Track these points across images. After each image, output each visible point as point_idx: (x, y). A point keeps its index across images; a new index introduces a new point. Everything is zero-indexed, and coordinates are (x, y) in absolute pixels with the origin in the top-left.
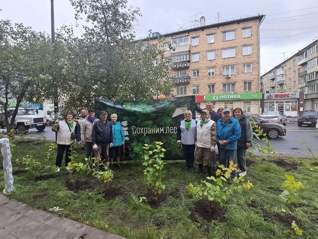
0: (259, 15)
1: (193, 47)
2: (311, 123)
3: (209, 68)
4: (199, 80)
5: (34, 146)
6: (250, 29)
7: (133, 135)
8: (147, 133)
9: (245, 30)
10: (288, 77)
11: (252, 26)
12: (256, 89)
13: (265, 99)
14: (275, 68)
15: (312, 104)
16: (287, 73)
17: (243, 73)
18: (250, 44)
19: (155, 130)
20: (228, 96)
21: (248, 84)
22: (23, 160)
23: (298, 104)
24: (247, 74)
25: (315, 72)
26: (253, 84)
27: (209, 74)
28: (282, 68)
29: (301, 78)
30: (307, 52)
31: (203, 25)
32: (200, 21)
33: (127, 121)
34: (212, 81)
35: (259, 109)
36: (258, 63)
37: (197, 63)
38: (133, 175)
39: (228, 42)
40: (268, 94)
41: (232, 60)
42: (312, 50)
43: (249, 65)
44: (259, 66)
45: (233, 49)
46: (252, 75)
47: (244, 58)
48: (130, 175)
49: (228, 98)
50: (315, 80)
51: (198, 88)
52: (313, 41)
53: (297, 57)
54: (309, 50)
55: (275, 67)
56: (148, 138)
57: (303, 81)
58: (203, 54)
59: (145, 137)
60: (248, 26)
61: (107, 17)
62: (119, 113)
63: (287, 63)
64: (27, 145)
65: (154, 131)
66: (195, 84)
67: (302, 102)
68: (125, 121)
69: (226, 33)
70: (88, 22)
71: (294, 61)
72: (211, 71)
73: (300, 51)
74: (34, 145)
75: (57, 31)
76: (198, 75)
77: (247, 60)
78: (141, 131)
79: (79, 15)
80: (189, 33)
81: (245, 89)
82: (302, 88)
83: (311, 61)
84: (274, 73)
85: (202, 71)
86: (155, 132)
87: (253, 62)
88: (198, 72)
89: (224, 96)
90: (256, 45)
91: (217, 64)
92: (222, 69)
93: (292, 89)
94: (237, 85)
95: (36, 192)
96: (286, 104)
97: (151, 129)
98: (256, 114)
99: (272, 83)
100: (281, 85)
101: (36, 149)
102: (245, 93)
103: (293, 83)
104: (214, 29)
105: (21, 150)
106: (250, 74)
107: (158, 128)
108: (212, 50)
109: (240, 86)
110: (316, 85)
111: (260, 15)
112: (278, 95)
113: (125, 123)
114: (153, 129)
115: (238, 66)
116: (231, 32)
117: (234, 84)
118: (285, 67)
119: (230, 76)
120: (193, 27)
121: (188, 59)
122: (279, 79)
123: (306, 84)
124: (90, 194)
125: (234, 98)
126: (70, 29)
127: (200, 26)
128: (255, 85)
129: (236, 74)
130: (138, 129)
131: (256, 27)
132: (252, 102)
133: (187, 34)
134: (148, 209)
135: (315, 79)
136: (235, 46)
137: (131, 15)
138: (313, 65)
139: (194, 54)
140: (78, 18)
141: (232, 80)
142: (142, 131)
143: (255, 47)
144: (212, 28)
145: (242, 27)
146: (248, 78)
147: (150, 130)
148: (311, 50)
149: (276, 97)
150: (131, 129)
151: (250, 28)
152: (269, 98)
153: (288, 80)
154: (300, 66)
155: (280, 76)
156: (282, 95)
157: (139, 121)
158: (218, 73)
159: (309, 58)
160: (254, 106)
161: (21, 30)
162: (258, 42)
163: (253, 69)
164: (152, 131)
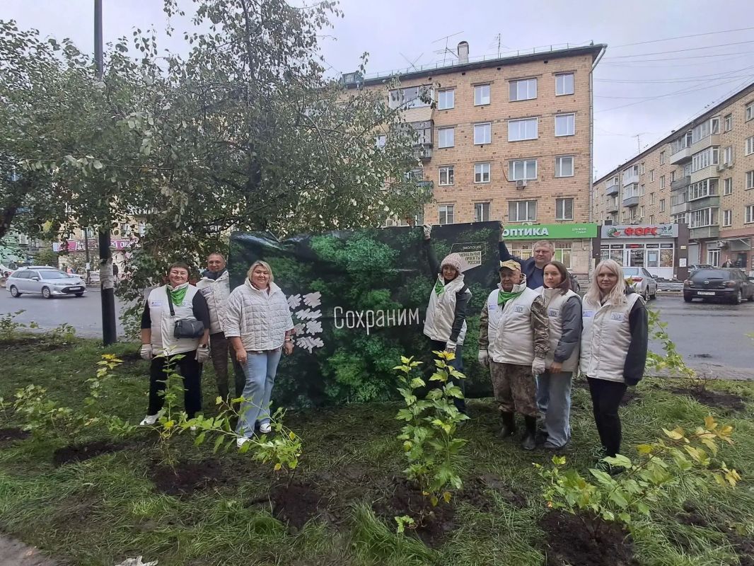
0: (592, 44)
1: (442, 113)
2: (713, 294)
3: (478, 163)
4: (454, 190)
5: (43, 353)
6: (572, 76)
7: (335, 332)
8: (375, 325)
9: (560, 77)
10: (648, 189)
11: (576, 68)
12: (583, 215)
13: (602, 237)
14: (618, 169)
15: (701, 252)
16: (648, 181)
17: (554, 177)
18: (571, 110)
19: (396, 318)
20: (521, 230)
21: (565, 203)
22: (17, 401)
23: (676, 250)
24: (564, 180)
25: (708, 181)
26: (576, 202)
27: (478, 176)
28: (636, 168)
29: (676, 193)
30: (691, 134)
31: (464, 62)
32: (456, 53)
33: (321, 293)
34: (484, 194)
35: (590, 261)
36: (590, 155)
37: (449, 150)
38: (338, 438)
39: (520, 103)
40: (609, 228)
41: (531, 146)
42: (704, 129)
43: (567, 160)
44: (590, 163)
45: (533, 121)
46: (575, 183)
47: (558, 144)
48: (330, 438)
49: (521, 234)
50: (709, 197)
51: (450, 210)
52: (706, 111)
53: (669, 145)
54: (697, 128)
55: (617, 167)
56: (376, 340)
57: (681, 198)
58: (462, 129)
59: (368, 338)
60: (566, 70)
61: (251, 14)
62: (300, 271)
63: (647, 159)
64: (23, 352)
65: (394, 321)
66: (444, 200)
67: (683, 247)
68: (313, 291)
69: (518, 82)
70: (199, 24)
71: (662, 153)
72: (482, 170)
73: (675, 133)
74: (43, 350)
75: (109, 47)
76: (451, 180)
77: (563, 148)
78: (357, 319)
79: (176, 4)
80: (430, 79)
81: (559, 214)
82: (680, 215)
83: (700, 155)
84: (616, 179)
85: (462, 170)
86: (397, 322)
87: (578, 152)
88: (451, 172)
89: (512, 230)
90: (585, 114)
91: (497, 155)
92: (507, 166)
93: (656, 216)
94: (540, 203)
95: (59, 502)
96: (650, 249)
97: (385, 314)
98: (583, 272)
99: (611, 203)
100: (633, 207)
101: (50, 362)
102: (560, 223)
103: (658, 203)
104: (489, 71)
105: (7, 365)
106: (570, 180)
107: (405, 310)
108: (484, 120)
109: (546, 208)
110: (710, 210)
111: (595, 43)
112: (632, 230)
113: (313, 299)
114: (391, 312)
115: (543, 161)
116: (528, 81)
117: (533, 203)
118: (640, 168)
119: (525, 184)
120: (441, 65)
121: (428, 141)
122: (626, 195)
123: (688, 207)
124: (230, 504)
125: (534, 234)
126: (148, 40)
127: (456, 63)
128: (581, 206)
129: (540, 180)
130: (350, 314)
131: (586, 71)
132: (574, 245)
133: (425, 81)
134: (422, 554)
135: (708, 195)
136: (536, 114)
137: (316, 11)
138: (704, 164)
139: (442, 128)
140: (172, 10)
141: (529, 193)
142: (360, 321)
143: (583, 118)
144: (485, 71)
145: (554, 71)
146: (567, 189)
147: (383, 317)
148: (699, 130)
149: (628, 235)
150: (329, 315)
151: (572, 72)
152: (613, 235)
153: (648, 196)
154: (676, 166)
155: (630, 186)
156: (640, 230)
157: (355, 291)
158: (500, 175)
159: (695, 148)
160: (579, 253)
161: (10, 38)
162: (590, 108)
163: (578, 168)
164: (389, 319)
